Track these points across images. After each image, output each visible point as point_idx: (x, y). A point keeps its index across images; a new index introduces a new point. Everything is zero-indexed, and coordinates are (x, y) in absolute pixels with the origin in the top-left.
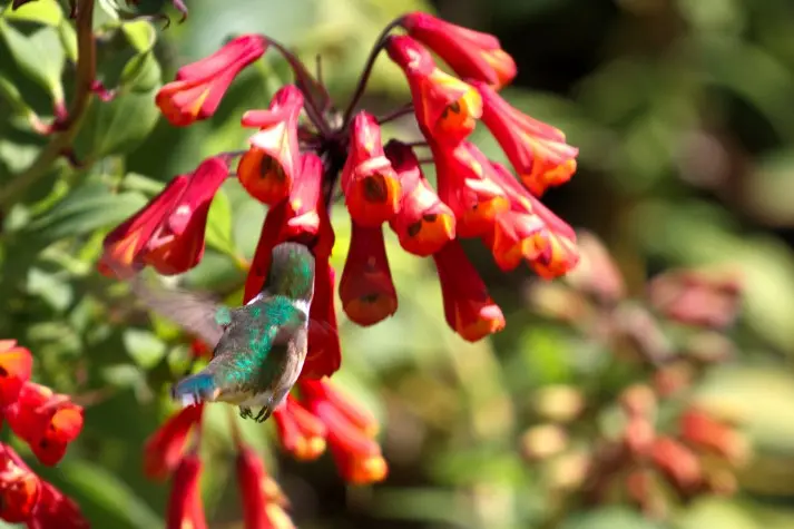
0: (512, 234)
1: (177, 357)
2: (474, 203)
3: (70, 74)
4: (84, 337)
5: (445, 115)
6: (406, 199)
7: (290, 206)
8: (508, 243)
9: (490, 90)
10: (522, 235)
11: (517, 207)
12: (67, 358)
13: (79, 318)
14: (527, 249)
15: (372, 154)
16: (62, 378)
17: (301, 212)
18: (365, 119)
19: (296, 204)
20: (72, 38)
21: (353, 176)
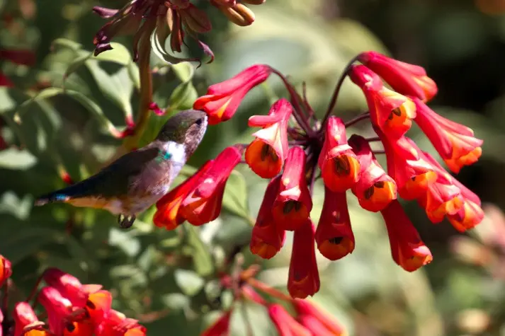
0: (439, 197)
1: (211, 288)
2: (414, 176)
3: (136, 97)
4: (147, 274)
5: (391, 118)
6: (363, 173)
7: (282, 182)
8: (437, 204)
9: (422, 103)
10: (445, 199)
11: (442, 180)
12: (137, 289)
13: (145, 261)
14: (449, 208)
15: (339, 143)
16: (134, 304)
17: (290, 187)
18: (335, 121)
19: (286, 181)
20: (136, 71)
21: (326, 157)
